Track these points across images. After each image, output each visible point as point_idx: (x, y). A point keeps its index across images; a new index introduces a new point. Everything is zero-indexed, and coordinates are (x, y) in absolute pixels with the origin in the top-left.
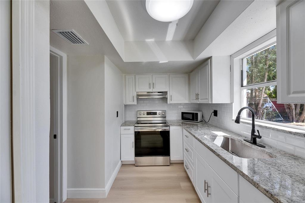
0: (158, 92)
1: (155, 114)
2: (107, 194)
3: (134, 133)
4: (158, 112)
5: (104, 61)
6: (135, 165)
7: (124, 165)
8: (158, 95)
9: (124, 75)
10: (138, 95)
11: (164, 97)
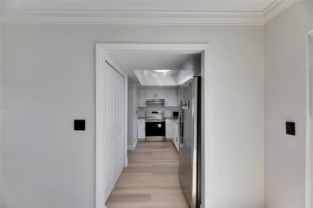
0: (159, 100)
1: (157, 113)
2: (134, 148)
3: (145, 123)
4: (159, 112)
5: (133, 87)
6: (146, 141)
7: (139, 141)
8: (159, 102)
9: (139, 89)
10: (147, 102)
11: (162, 102)
